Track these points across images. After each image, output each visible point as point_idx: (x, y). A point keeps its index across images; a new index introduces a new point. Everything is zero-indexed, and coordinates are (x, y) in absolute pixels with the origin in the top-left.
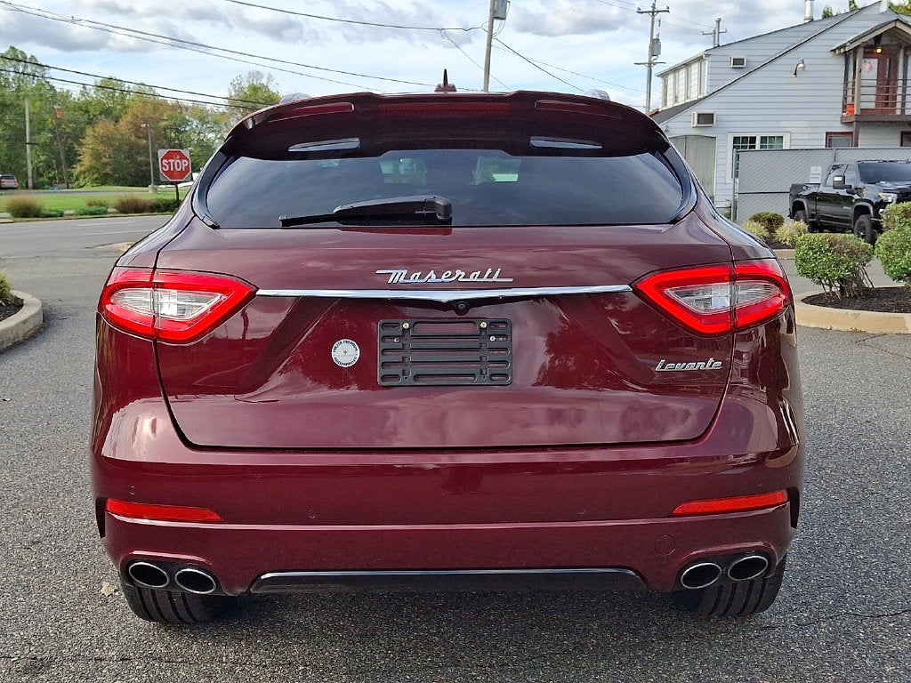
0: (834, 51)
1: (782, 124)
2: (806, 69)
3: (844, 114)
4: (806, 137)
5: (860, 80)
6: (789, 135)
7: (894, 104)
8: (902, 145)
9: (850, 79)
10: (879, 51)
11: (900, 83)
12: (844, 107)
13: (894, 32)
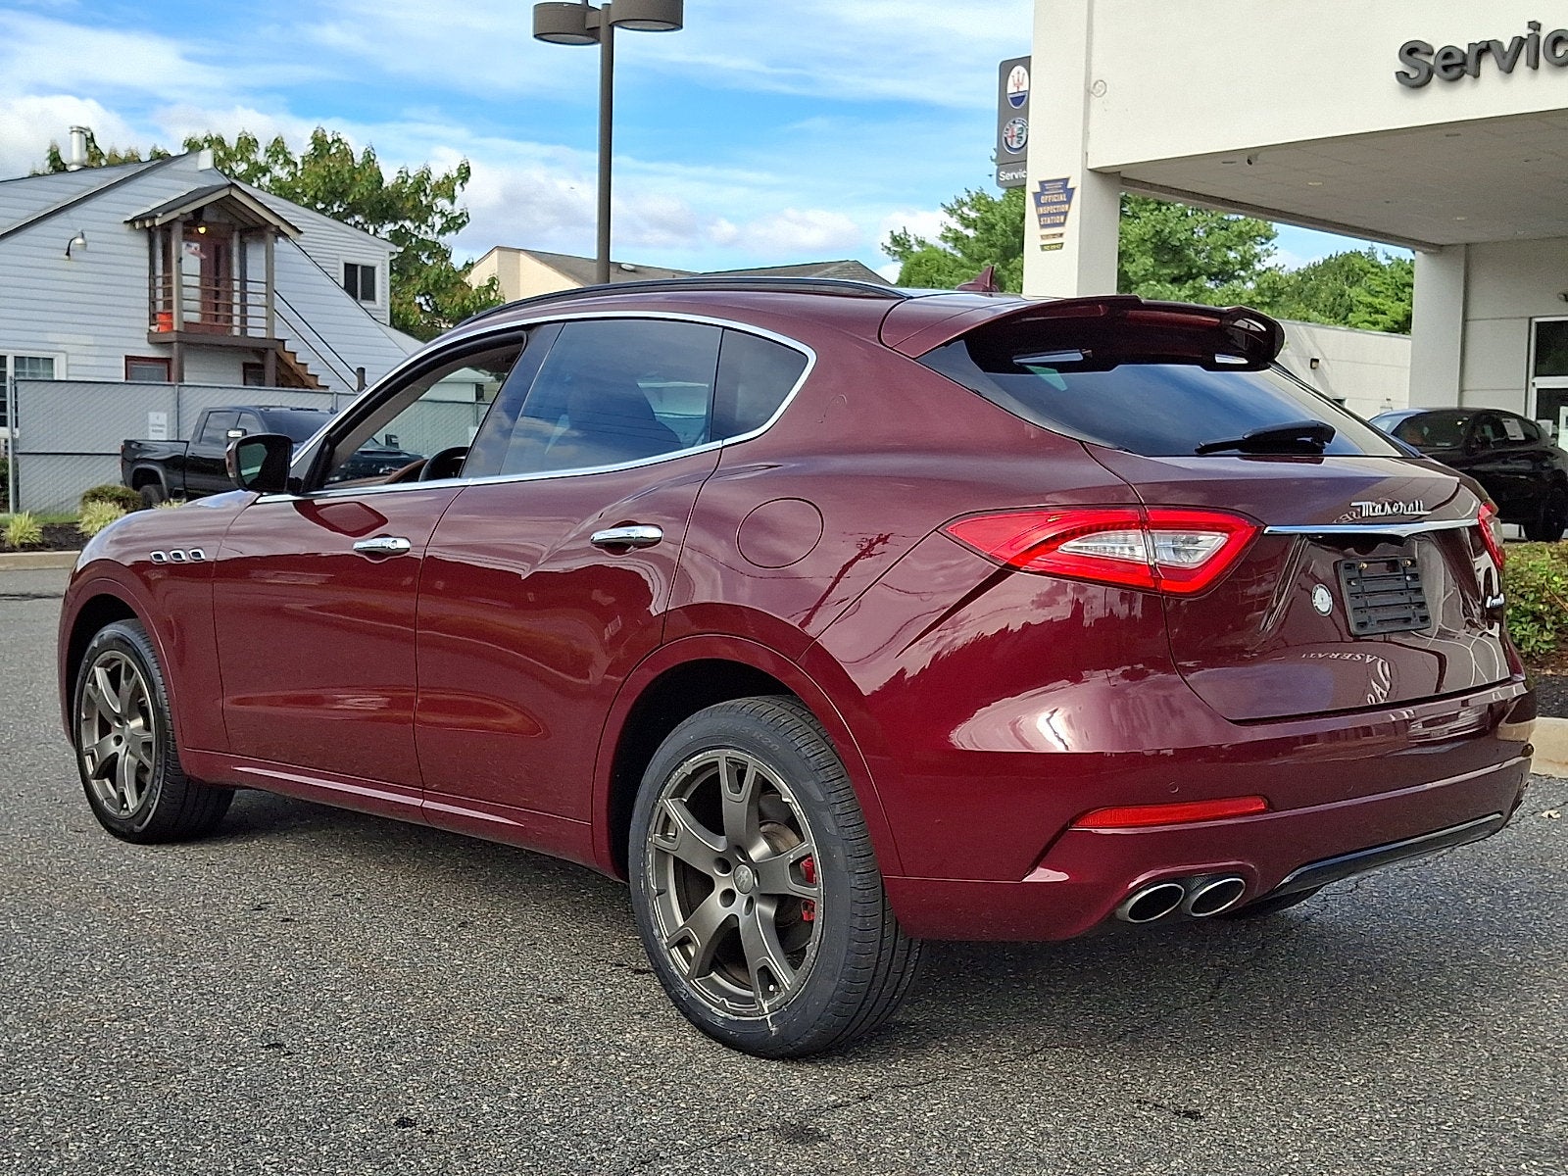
0: (132, 222)
1: (51, 337)
2: (88, 248)
3: (153, 328)
4: (92, 361)
5: (181, 274)
6: (63, 357)
7: (230, 319)
8: (245, 384)
9: (159, 272)
10: (202, 230)
11: (237, 285)
12: (153, 317)
13: (227, 205)
